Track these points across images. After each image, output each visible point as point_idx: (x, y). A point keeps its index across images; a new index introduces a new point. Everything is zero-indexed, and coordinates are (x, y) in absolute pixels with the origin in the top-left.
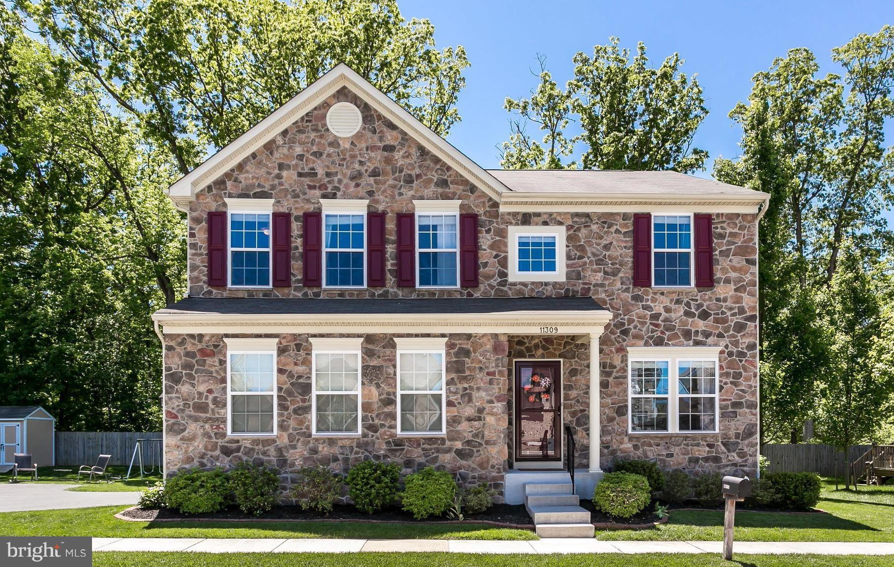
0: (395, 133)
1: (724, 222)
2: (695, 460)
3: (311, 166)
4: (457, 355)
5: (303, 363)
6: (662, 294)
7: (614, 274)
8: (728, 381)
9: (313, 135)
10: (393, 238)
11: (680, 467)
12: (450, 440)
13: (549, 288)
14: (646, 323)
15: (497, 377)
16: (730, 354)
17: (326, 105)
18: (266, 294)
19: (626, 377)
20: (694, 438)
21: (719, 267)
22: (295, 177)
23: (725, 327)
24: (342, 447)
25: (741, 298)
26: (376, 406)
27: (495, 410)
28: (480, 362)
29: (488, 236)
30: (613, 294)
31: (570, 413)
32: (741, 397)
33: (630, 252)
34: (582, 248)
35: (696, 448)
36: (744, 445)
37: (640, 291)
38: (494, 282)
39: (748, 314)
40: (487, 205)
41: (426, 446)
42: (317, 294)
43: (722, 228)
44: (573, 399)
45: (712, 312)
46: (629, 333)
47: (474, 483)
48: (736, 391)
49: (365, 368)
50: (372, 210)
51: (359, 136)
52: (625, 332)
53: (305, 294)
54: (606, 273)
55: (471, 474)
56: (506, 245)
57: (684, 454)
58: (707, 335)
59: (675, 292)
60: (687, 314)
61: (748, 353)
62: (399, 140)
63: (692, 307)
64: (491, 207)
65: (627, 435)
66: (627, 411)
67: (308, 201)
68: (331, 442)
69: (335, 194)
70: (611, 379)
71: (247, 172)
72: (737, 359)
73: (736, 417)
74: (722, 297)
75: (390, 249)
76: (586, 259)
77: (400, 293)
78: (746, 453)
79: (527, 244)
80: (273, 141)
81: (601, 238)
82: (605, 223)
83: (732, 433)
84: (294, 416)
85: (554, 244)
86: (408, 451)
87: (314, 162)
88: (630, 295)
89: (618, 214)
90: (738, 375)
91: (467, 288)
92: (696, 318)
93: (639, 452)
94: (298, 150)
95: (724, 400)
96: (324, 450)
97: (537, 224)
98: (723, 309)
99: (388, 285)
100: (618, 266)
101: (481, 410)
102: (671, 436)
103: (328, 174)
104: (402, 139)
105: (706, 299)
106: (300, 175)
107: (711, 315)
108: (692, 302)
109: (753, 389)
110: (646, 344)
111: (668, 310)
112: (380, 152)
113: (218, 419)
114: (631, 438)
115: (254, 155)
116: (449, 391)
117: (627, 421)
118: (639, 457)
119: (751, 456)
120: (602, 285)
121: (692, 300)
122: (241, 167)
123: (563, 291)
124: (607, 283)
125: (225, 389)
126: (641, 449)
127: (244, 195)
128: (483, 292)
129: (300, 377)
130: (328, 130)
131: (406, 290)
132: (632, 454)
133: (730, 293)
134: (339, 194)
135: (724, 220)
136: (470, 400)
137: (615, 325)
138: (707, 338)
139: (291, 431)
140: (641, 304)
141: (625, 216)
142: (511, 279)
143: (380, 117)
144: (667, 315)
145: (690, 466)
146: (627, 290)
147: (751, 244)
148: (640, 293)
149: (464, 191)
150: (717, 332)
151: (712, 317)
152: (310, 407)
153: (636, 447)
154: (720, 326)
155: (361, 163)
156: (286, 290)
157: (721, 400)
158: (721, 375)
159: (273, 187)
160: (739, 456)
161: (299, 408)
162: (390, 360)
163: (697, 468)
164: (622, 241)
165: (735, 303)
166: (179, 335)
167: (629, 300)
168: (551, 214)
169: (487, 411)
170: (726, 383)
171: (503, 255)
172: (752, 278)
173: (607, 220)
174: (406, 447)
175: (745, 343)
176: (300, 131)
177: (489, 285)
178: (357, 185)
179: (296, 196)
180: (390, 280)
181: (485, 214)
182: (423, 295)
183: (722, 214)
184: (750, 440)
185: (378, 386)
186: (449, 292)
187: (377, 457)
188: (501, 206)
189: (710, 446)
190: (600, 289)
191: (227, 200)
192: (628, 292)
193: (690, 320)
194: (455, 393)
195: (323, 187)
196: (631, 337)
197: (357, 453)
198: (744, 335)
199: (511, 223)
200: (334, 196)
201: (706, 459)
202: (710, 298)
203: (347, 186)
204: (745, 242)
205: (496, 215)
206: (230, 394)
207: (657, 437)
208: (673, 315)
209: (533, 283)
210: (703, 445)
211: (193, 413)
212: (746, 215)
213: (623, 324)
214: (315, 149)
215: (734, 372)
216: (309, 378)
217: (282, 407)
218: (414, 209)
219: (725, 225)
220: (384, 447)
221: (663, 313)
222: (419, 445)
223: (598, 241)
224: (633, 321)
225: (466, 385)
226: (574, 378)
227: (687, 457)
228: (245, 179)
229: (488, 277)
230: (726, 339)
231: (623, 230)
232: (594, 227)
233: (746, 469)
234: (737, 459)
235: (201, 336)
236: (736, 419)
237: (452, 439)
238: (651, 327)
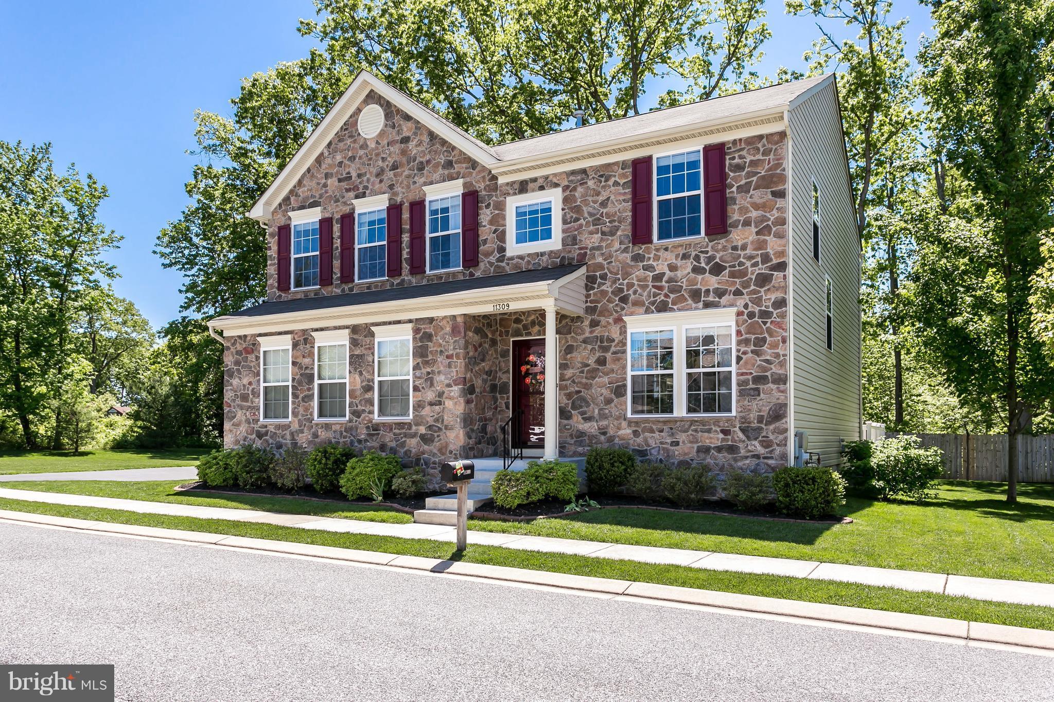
0: (409, 124)
1: (742, 149)
2: (706, 450)
3: (347, 170)
4: (421, 339)
5: (309, 355)
6: (666, 249)
7: (612, 233)
8: (749, 350)
9: (349, 141)
10: (407, 227)
11: (687, 458)
12: (416, 425)
13: (545, 258)
14: (647, 286)
15: (455, 360)
16: (751, 315)
17: (359, 110)
18: (316, 293)
19: (624, 352)
20: (702, 422)
21: (736, 207)
22: (336, 183)
23: (743, 282)
24: (335, 432)
25: (765, 242)
26: (358, 393)
27: (452, 394)
28: (440, 345)
29: (488, 211)
30: (611, 256)
31: (565, 394)
32: (765, 370)
33: (629, 205)
34: (577, 210)
35: (706, 434)
36: (769, 431)
37: (641, 249)
38: (492, 259)
39: (775, 261)
40: (487, 178)
41: (397, 431)
42: (351, 289)
43: (741, 157)
44: (569, 379)
45: (727, 265)
46: (628, 299)
47: (434, 468)
48: (759, 362)
49: (351, 357)
50: (392, 202)
51: (382, 134)
52: (624, 300)
53: (343, 290)
54: (603, 233)
55: (433, 459)
56: (504, 218)
57: (691, 442)
58: (720, 293)
59: (682, 246)
60: (697, 270)
61: (775, 313)
62: (413, 130)
63: (702, 260)
64: (490, 180)
65: (625, 419)
66: (625, 391)
67: (345, 203)
68: (327, 426)
69: (365, 193)
70: (609, 355)
71: (304, 186)
72: (760, 321)
73: (759, 395)
74: (740, 244)
75: (406, 238)
76: (582, 221)
77: (414, 280)
78: (771, 441)
79: (524, 214)
80: (322, 154)
81: (598, 194)
82: (601, 176)
83: (753, 416)
84: (303, 404)
85: (549, 210)
86: (383, 435)
87: (349, 166)
88: (629, 255)
89: (616, 163)
90: (761, 342)
91: (469, 268)
92: (707, 274)
93: (639, 440)
94: (339, 158)
95: (742, 374)
96: (323, 435)
97: (533, 191)
98: (742, 259)
99: (403, 274)
100: (616, 224)
101: (441, 395)
102: (675, 421)
103: (359, 176)
104: (416, 128)
105: (719, 249)
106: (340, 180)
107: (725, 268)
108: (702, 255)
109: (782, 358)
110: (648, 311)
111: (672, 268)
112: (398, 145)
113: (254, 407)
114: (630, 423)
115: (309, 170)
116: (415, 376)
117: (626, 403)
118: (639, 446)
119: (778, 445)
120: (599, 248)
121: (701, 252)
122: (300, 183)
123: (558, 260)
124: (604, 244)
125: (259, 381)
126: (642, 436)
127: (302, 208)
128: (484, 271)
129: (306, 368)
130: (359, 134)
131: (419, 277)
132: (631, 442)
133: (751, 238)
134: (367, 192)
135: (743, 146)
136: (432, 385)
137: (612, 292)
138: (720, 298)
139: (300, 417)
140: (641, 264)
141: (624, 164)
142: (509, 253)
143: (399, 111)
144: (672, 274)
145: (698, 457)
146: (626, 250)
147: (778, 171)
148: (640, 252)
149: (467, 168)
150: (733, 289)
151: (727, 271)
152: (313, 394)
153: (636, 433)
154: (738, 280)
155: (383, 159)
156: (329, 288)
157: (738, 374)
158: (739, 343)
159: (321, 196)
160: (762, 446)
161: (306, 396)
162: (369, 349)
163: (709, 460)
164: (620, 194)
165: (755, 249)
166: (232, 337)
167: (629, 261)
168: (546, 177)
169: (445, 395)
170: (745, 353)
171: (501, 228)
172: (779, 214)
173: (604, 172)
174: (381, 432)
175: (770, 299)
176: (341, 141)
177: (489, 262)
178: (381, 181)
179: (337, 201)
180: (406, 267)
181: (485, 188)
182: (432, 280)
183: (740, 140)
184: (777, 424)
185: (361, 373)
186: (454, 274)
187: (360, 441)
188: (500, 178)
189: (725, 432)
190: (597, 253)
191: (290, 214)
192: (628, 252)
193: (700, 277)
194: (419, 378)
195: (356, 188)
196: (630, 304)
197: (345, 437)
198: (769, 289)
199: (509, 194)
200: (363, 195)
201: (719, 449)
202: (724, 247)
203: (373, 185)
204: (770, 169)
205: (495, 188)
206: (262, 385)
207: (659, 421)
208: (679, 274)
209: (529, 255)
210: (716, 431)
211: (240, 403)
212: (772, 135)
213: (621, 290)
214: (350, 154)
215: (755, 338)
216: (313, 368)
217: (295, 396)
218: (425, 195)
219: (744, 153)
220: (365, 431)
221: (668, 272)
222: (391, 429)
223: (595, 198)
224: (633, 285)
225: (429, 370)
226: (569, 356)
227: (695, 446)
228: (303, 192)
229: (487, 254)
230: (745, 296)
231: (622, 181)
232: (591, 183)
233: (770, 462)
234: (760, 450)
235: (245, 336)
236: (758, 398)
237: (417, 424)
238: (653, 290)
